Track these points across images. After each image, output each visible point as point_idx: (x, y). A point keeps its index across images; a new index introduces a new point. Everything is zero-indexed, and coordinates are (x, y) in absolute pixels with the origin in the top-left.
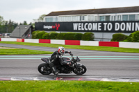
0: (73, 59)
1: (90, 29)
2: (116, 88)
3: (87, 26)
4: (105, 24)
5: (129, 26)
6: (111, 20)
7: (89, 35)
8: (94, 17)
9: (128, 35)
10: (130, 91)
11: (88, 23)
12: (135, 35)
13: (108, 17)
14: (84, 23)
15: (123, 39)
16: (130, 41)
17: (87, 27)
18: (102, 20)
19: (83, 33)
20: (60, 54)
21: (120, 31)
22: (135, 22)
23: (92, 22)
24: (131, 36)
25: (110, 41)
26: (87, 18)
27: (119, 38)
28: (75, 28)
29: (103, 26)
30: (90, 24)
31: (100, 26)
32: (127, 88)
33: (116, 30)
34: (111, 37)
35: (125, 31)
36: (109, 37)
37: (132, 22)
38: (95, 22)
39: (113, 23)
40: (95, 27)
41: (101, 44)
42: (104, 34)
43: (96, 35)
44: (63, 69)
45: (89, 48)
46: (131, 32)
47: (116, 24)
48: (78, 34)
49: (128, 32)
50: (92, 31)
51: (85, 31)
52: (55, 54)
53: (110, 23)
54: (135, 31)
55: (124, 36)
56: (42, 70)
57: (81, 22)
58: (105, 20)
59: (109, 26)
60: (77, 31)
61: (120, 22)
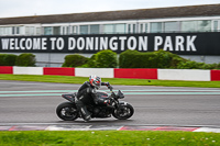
0: (113, 94)
1: (29, 48)
2: (68, 140)
3: (24, 42)
4: (53, 39)
5: (90, 43)
6: (61, 33)
7: (27, 57)
8: (35, 29)
9: (89, 56)
10: (90, 145)
11: (26, 37)
12: (99, 57)
13: (57, 28)
14: (19, 38)
15: (81, 63)
16: (92, 66)
17: (24, 45)
18: (48, 34)
19: (18, 54)
20: (93, 87)
21: (76, 50)
22: (99, 36)
23: (32, 37)
24: (93, 58)
25: (60, 66)
26: (24, 30)
27: (74, 61)
28: (5, 46)
29: (49, 43)
30: (29, 39)
31: (44, 44)
32: (87, 140)
33: (70, 48)
34: (63, 61)
35: (84, 51)
36: (58, 60)
37: (94, 36)
38: (37, 37)
39: (66, 38)
40: (37, 44)
41: (47, 71)
42: (52, 55)
43: (38, 57)
44: (97, 111)
45: (29, 79)
46: (94, 51)
47: (71, 39)
48: (10, 57)
49: (89, 52)
50: (32, 51)
51: (20, 51)
52: (85, 86)
53: (60, 39)
54: (99, 50)
55: (82, 58)
56: (63, 113)
57: (15, 37)
58: (52, 33)
59: (59, 43)
60: (9, 50)
61: (76, 37)
